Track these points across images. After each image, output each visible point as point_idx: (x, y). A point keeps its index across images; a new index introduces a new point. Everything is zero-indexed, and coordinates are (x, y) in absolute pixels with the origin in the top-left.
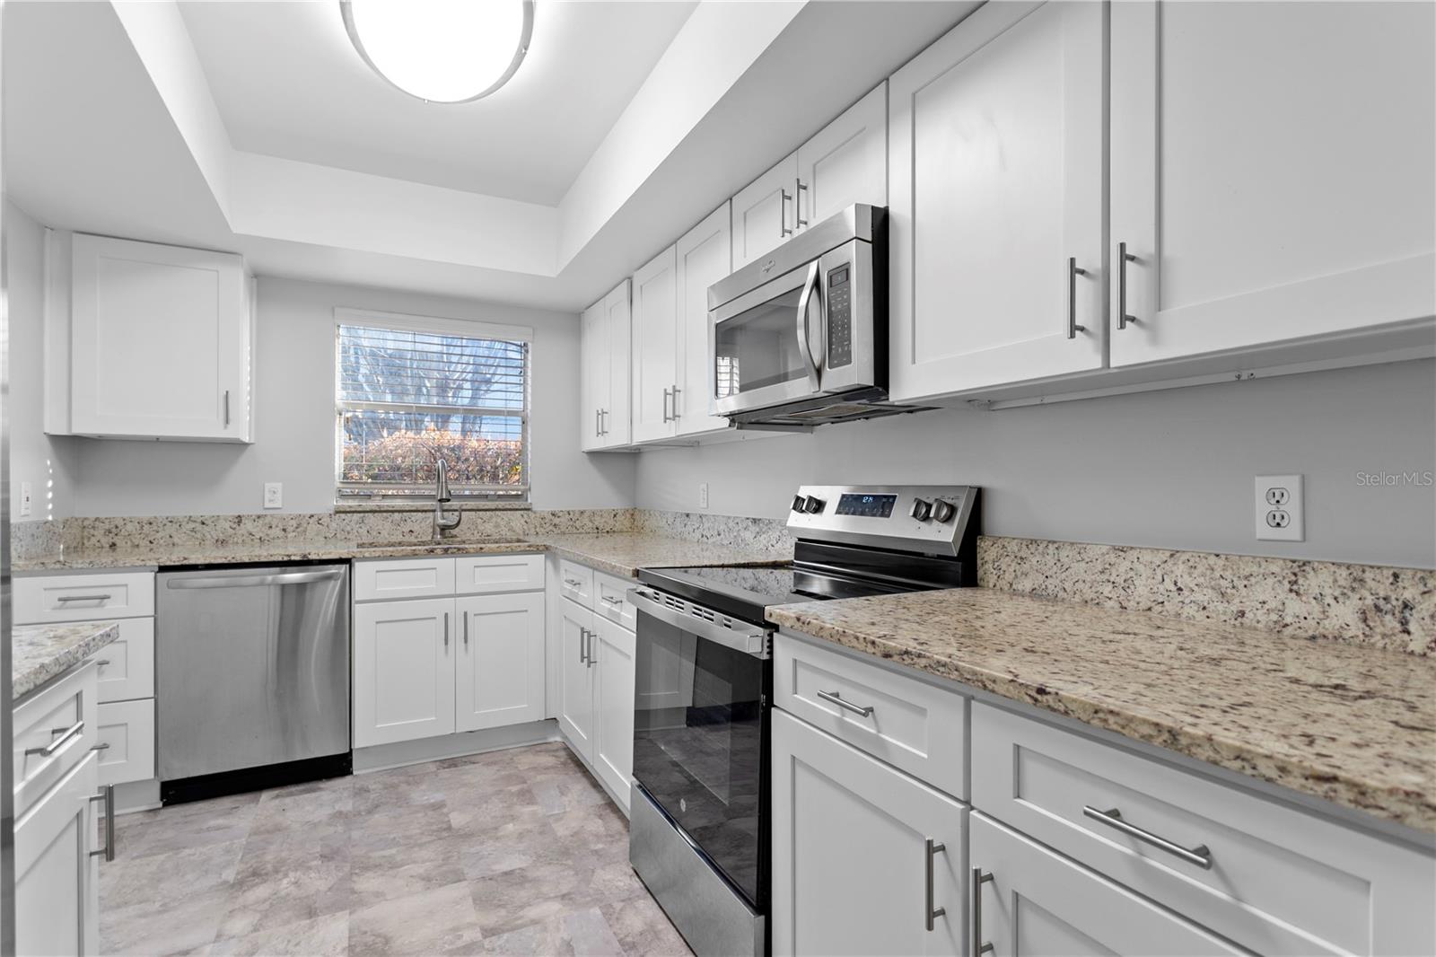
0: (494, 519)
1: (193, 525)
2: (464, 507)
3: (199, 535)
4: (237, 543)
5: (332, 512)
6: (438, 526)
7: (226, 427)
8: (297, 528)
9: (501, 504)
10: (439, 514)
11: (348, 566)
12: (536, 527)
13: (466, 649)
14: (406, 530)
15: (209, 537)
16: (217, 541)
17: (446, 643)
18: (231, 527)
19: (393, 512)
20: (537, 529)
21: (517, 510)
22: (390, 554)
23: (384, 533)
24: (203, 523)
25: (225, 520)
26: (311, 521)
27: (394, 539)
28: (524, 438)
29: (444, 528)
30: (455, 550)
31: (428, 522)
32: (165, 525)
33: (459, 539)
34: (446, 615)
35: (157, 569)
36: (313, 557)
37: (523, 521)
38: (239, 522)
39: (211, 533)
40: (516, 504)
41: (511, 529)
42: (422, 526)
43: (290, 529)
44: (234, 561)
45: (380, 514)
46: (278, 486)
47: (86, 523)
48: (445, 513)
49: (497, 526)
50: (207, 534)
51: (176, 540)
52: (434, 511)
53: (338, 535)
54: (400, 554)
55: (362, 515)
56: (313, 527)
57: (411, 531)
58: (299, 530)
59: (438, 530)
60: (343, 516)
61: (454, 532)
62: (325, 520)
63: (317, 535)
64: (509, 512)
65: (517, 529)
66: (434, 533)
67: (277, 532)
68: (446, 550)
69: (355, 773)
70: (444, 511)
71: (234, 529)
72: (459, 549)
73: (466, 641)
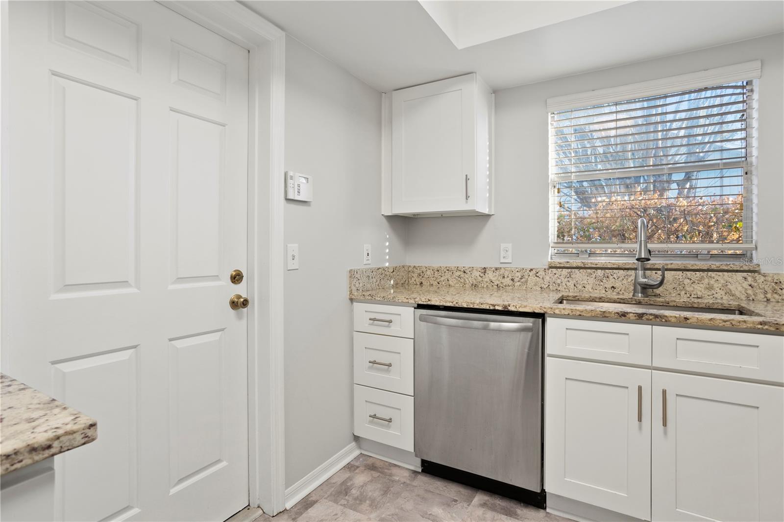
0: (706, 281)
1: (458, 273)
2: (669, 267)
3: (462, 281)
4: (483, 287)
5: (547, 267)
6: (640, 284)
7: (467, 202)
8: (521, 279)
9: (715, 264)
10: (640, 273)
11: (540, 320)
12: (766, 293)
13: (665, 433)
14: (609, 286)
15: (468, 282)
16: (472, 285)
17: (640, 419)
18: (480, 276)
19: (597, 269)
20: (769, 296)
21: (737, 271)
22: (578, 313)
23: (589, 287)
24: (465, 272)
25: (477, 270)
26: (531, 274)
27: (596, 294)
28: (748, 190)
29: (645, 288)
30: (651, 317)
31: (629, 280)
32: (445, 272)
33: (661, 299)
34: (640, 388)
35: (416, 306)
36: (512, 308)
37: (746, 285)
38: (485, 272)
39: (470, 280)
40: (736, 264)
41: (729, 293)
42: (624, 283)
43: (516, 279)
44: (457, 306)
45: (585, 270)
46: (509, 246)
47: (410, 269)
48: (646, 272)
49: (710, 288)
50: (466, 280)
51: (451, 283)
52: (635, 269)
53: (551, 287)
54: (589, 315)
55: (570, 270)
56: (532, 279)
57: (613, 287)
58: (522, 280)
59: (639, 288)
60: (554, 270)
61: (658, 291)
62: (541, 273)
63: (535, 285)
64: (726, 273)
65: (738, 294)
66: (635, 291)
67: (507, 281)
68: (640, 316)
69: (548, 510)
70: (645, 269)
71: (482, 277)
72: (656, 316)
73: (665, 424)
